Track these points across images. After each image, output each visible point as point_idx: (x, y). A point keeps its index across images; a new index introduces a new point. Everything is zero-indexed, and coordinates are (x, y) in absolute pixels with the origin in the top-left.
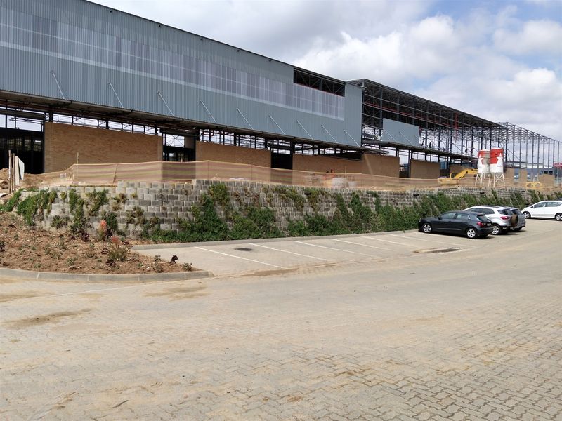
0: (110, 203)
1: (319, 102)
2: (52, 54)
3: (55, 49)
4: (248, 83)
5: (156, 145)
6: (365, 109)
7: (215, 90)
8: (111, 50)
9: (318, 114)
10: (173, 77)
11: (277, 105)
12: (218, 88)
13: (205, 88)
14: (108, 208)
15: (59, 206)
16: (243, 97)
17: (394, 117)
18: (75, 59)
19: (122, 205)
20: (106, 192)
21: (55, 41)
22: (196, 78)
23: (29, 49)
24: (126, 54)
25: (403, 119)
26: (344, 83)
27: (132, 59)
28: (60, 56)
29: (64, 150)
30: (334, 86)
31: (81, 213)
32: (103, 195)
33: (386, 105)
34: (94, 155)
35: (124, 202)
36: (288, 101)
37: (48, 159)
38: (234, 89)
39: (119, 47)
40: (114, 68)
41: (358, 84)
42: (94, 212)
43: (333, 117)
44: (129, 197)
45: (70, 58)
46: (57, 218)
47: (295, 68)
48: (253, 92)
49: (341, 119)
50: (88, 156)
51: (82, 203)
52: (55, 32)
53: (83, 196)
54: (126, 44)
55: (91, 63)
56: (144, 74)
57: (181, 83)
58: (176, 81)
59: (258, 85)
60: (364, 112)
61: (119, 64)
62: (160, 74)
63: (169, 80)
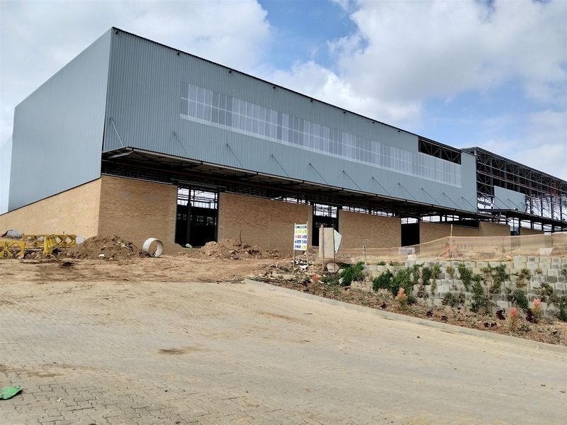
0: (511, 279)
1: (440, 170)
2: (228, 128)
3: (229, 124)
4: (381, 153)
5: (307, 215)
6: (480, 177)
7: (355, 161)
8: (273, 124)
9: (439, 181)
10: (321, 149)
11: (405, 173)
12: (358, 158)
13: (347, 158)
14: (511, 285)
15: (447, 282)
16: (378, 166)
17: (502, 185)
18: (245, 132)
19: (526, 281)
20: (505, 266)
21: (230, 115)
22: (339, 150)
23: (208, 123)
24: (285, 127)
25: (510, 187)
26: (460, 151)
27: (290, 132)
28: (234, 129)
29: (234, 220)
30: (453, 155)
31: (478, 291)
32: (501, 270)
33: (495, 172)
34: (258, 225)
35: (529, 279)
36: (415, 169)
37: (221, 229)
38: (369, 157)
39: (280, 121)
40: (276, 140)
41: (471, 151)
42: (495, 290)
43: (453, 185)
44: (532, 273)
45: (241, 132)
46: (448, 296)
47: (420, 137)
48: (386, 162)
49: (460, 186)
51: (477, 279)
52: (230, 108)
53: (476, 271)
54: (286, 117)
55: (258, 136)
56: (299, 146)
57: (328, 154)
58: (324, 153)
59: (389, 155)
60: (478, 179)
61: (279, 137)
62: (312, 146)
63: (318, 151)
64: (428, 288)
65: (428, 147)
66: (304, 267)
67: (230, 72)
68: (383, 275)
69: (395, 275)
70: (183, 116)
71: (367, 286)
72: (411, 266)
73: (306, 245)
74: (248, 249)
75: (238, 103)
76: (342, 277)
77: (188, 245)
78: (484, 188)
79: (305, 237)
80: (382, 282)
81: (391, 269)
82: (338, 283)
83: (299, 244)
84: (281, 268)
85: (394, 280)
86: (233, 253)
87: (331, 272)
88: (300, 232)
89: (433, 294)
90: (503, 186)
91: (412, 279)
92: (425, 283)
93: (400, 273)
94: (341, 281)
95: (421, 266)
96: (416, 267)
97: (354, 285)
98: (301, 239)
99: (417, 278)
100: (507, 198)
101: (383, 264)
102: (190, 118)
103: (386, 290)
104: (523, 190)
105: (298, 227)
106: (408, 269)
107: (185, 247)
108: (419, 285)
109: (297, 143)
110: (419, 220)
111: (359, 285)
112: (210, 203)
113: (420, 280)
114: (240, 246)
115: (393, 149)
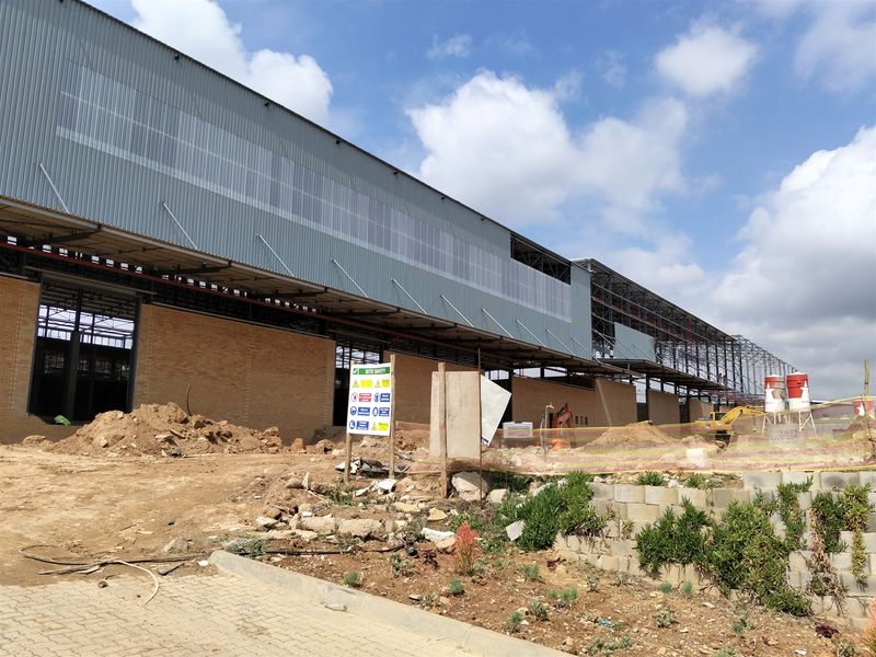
1: (541, 292)
2: (165, 170)
3: (170, 160)
4: (455, 253)
5: (325, 359)
6: (596, 307)
7: (413, 263)
8: (263, 176)
9: (541, 310)
10: (354, 234)
11: (491, 292)
12: (417, 259)
13: (399, 257)
16: (449, 276)
17: (626, 322)
18: (204, 184)
21: (171, 145)
22: (383, 238)
23: (124, 154)
24: (287, 185)
25: (634, 325)
26: (570, 263)
27: (296, 196)
28: (179, 175)
29: (171, 364)
30: (558, 268)
33: (615, 301)
34: (224, 376)
36: (506, 287)
37: (140, 383)
38: (435, 260)
39: (276, 171)
40: (267, 208)
41: (584, 265)
43: (559, 317)
45: (195, 181)
47: (514, 235)
48: (461, 269)
49: (569, 320)
50: (214, 379)
52: (173, 130)
54: (288, 167)
55: (231, 194)
56: (312, 225)
57: (366, 245)
58: (359, 242)
59: (467, 258)
60: (593, 310)
61: (274, 202)
62: (336, 227)
63: (348, 238)
64: (841, 562)
65: (526, 252)
66: (388, 484)
67: (177, 58)
68: (669, 516)
69: (717, 518)
70: (61, 131)
71: (620, 556)
72: (771, 488)
73: (387, 420)
74: (206, 430)
75: (189, 123)
76: (520, 517)
77: (60, 419)
78: (602, 330)
79: (383, 397)
81: (697, 498)
82: (505, 538)
83: (363, 419)
84: (318, 490)
85: (719, 537)
86: (169, 440)
87: (468, 498)
88: (368, 384)
89: (862, 584)
90: (626, 324)
91: (780, 530)
92: (832, 545)
93: (736, 514)
94: (515, 530)
95: (805, 488)
96: (788, 494)
97: (564, 546)
98: (372, 405)
99: (796, 530)
100: (632, 344)
101: (653, 481)
102: (79, 138)
103: (690, 567)
104: (651, 332)
105: (362, 372)
106: (760, 497)
107: (54, 423)
108: (808, 554)
109: (309, 218)
110: (511, 374)
111: (585, 546)
112: (124, 339)
113: (809, 537)
114: (185, 421)
115: (473, 250)
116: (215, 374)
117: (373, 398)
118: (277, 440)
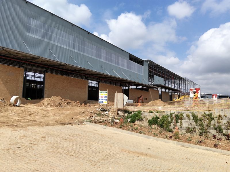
0: (215, 119)
1: (136, 68)
2: (50, 42)
3: (51, 40)
4: (116, 59)
5: (86, 85)
6: (149, 71)
7: (106, 62)
8: (72, 42)
9: (136, 72)
10: (92, 55)
11: (124, 68)
12: (107, 61)
13: (102, 60)
14: (215, 122)
15: (187, 122)
16: (114, 65)
17: (157, 75)
18: (59, 45)
19: (221, 121)
20: (211, 113)
21: (51, 36)
22: (99, 56)
23: (41, 38)
24: (77, 44)
25: (159, 76)
26: (143, 61)
27: (79, 46)
28: (53, 43)
29: (52, 86)
30: (140, 62)
31: (201, 125)
32: (210, 115)
33: (154, 70)
34: (64, 89)
35: (222, 119)
36: (128, 67)
37: (46, 91)
38: (111, 61)
39: (74, 41)
40: (73, 50)
41: (147, 61)
42: (209, 125)
43: (140, 74)
44: (223, 116)
45: (56, 44)
46: (189, 128)
47: (130, 54)
48: (117, 63)
49: (143, 75)
51: (201, 120)
52: (51, 32)
53: (200, 116)
54: (77, 40)
55: (64, 47)
56: (83, 53)
57: (95, 58)
58: (93, 57)
59: (119, 60)
60: (149, 72)
61: (74, 48)
62: (88, 54)
63: (91, 56)
64: (178, 124)
65: (133, 58)
66: (107, 112)
67: (52, 15)
68: (153, 117)
69: (161, 118)
70: (27, 34)
71: (145, 123)
72: (169, 113)
73: (106, 101)
74: (66, 102)
75: (55, 30)
76: (130, 118)
77: (29, 98)
78: (151, 76)
79: (106, 97)
80: (153, 122)
81: (158, 115)
82: (127, 121)
83: (102, 101)
84: (95, 113)
85: (161, 120)
86: (59, 104)
87: (121, 115)
88: (103, 95)
89: (181, 128)
91: (170, 119)
92: (177, 122)
93: (163, 117)
94: (129, 120)
95: (174, 113)
96: (171, 114)
97: (137, 122)
98: (103, 98)
99: (172, 120)
100: (158, 80)
101: (152, 112)
102: (31, 35)
103: (156, 125)
104: (163, 77)
105: (101, 92)
106: (167, 115)
107: (28, 99)
108: (173, 123)
110: (129, 88)
111: (140, 122)
112: (32, 77)
113: (174, 121)
114: (62, 100)
115: (120, 58)
116: (61, 88)
117: (104, 97)
118: (79, 104)
